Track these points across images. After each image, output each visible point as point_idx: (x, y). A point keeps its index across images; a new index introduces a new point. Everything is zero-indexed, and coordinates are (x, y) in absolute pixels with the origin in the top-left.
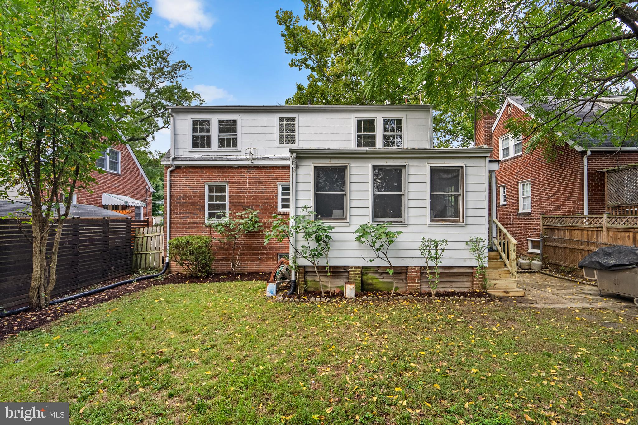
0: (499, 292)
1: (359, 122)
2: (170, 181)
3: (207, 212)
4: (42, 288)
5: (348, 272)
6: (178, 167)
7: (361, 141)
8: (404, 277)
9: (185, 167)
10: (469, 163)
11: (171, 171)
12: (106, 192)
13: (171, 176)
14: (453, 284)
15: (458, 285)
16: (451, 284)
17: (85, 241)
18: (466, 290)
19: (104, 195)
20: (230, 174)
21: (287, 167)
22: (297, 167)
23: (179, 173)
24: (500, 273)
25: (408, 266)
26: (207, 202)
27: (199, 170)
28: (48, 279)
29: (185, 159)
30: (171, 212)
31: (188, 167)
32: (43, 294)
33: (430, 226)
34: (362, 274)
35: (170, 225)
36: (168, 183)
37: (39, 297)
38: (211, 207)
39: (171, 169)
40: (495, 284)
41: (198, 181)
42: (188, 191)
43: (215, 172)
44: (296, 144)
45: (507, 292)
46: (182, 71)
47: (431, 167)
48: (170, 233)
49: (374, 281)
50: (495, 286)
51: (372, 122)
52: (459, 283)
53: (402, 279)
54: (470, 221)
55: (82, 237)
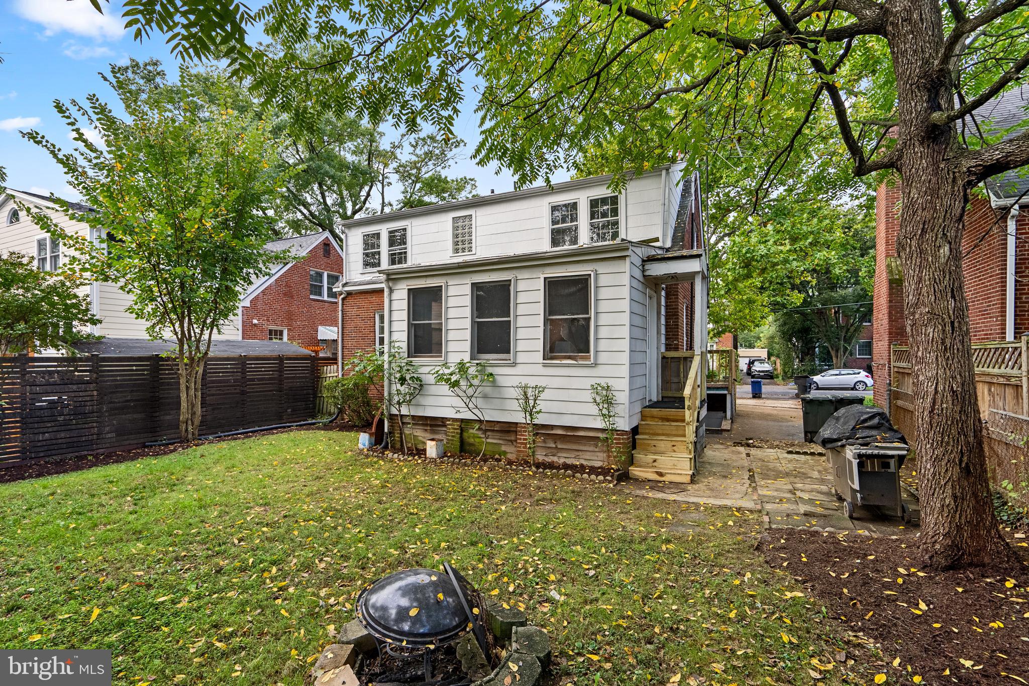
0: (647, 472)
1: (554, 209)
2: (343, 312)
3: (378, 347)
4: (190, 422)
5: (445, 426)
6: (349, 294)
7: (557, 237)
8: (513, 438)
9: (356, 294)
10: (602, 268)
11: (343, 299)
12: (321, 324)
13: (343, 304)
14: (580, 453)
15: (587, 456)
16: (577, 453)
17: (253, 380)
18: (598, 464)
19: (321, 328)
21: (381, 291)
22: (391, 291)
23: (350, 301)
24: (673, 443)
25: (517, 423)
26: (378, 335)
27: (368, 296)
28: (193, 414)
29: (355, 284)
31: (359, 293)
32: (190, 428)
33: (545, 365)
34: (462, 430)
35: (342, 363)
36: (340, 313)
37: (187, 430)
39: (342, 296)
40: (655, 461)
41: (368, 309)
42: (360, 323)
44: (473, 252)
45: (661, 474)
46: (455, 150)
47: (545, 278)
49: (477, 440)
50: (655, 464)
51: (573, 206)
52: (589, 453)
53: (511, 441)
54: (603, 358)
55: (249, 375)
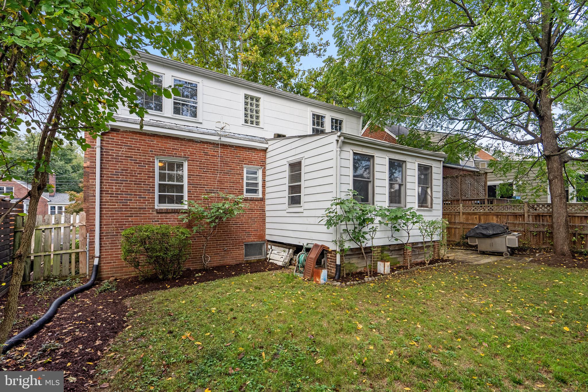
0: (446, 257)
1: (315, 116)
2: (101, 148)
3: (157, 194)
6: (114, 130)
9: (126, 132)
10: (434, 164)
13: (102, 140)
20: (190, 149)
23: (115, 138)
26: (157, 182)
27: (147, 139)
30: (101, 191)
31: (130, 132)
33: (417, 210)
35: (101, 211)
36: (98, 150)
38: (162, 188)
41: (145, 152)
42: (131, 165)
43: (171, 144)
44: (261, 126)
47: (418, 164)
48: (100, 222)
49: (387, 258)
52: (428, 254)
53: (401, 255)
